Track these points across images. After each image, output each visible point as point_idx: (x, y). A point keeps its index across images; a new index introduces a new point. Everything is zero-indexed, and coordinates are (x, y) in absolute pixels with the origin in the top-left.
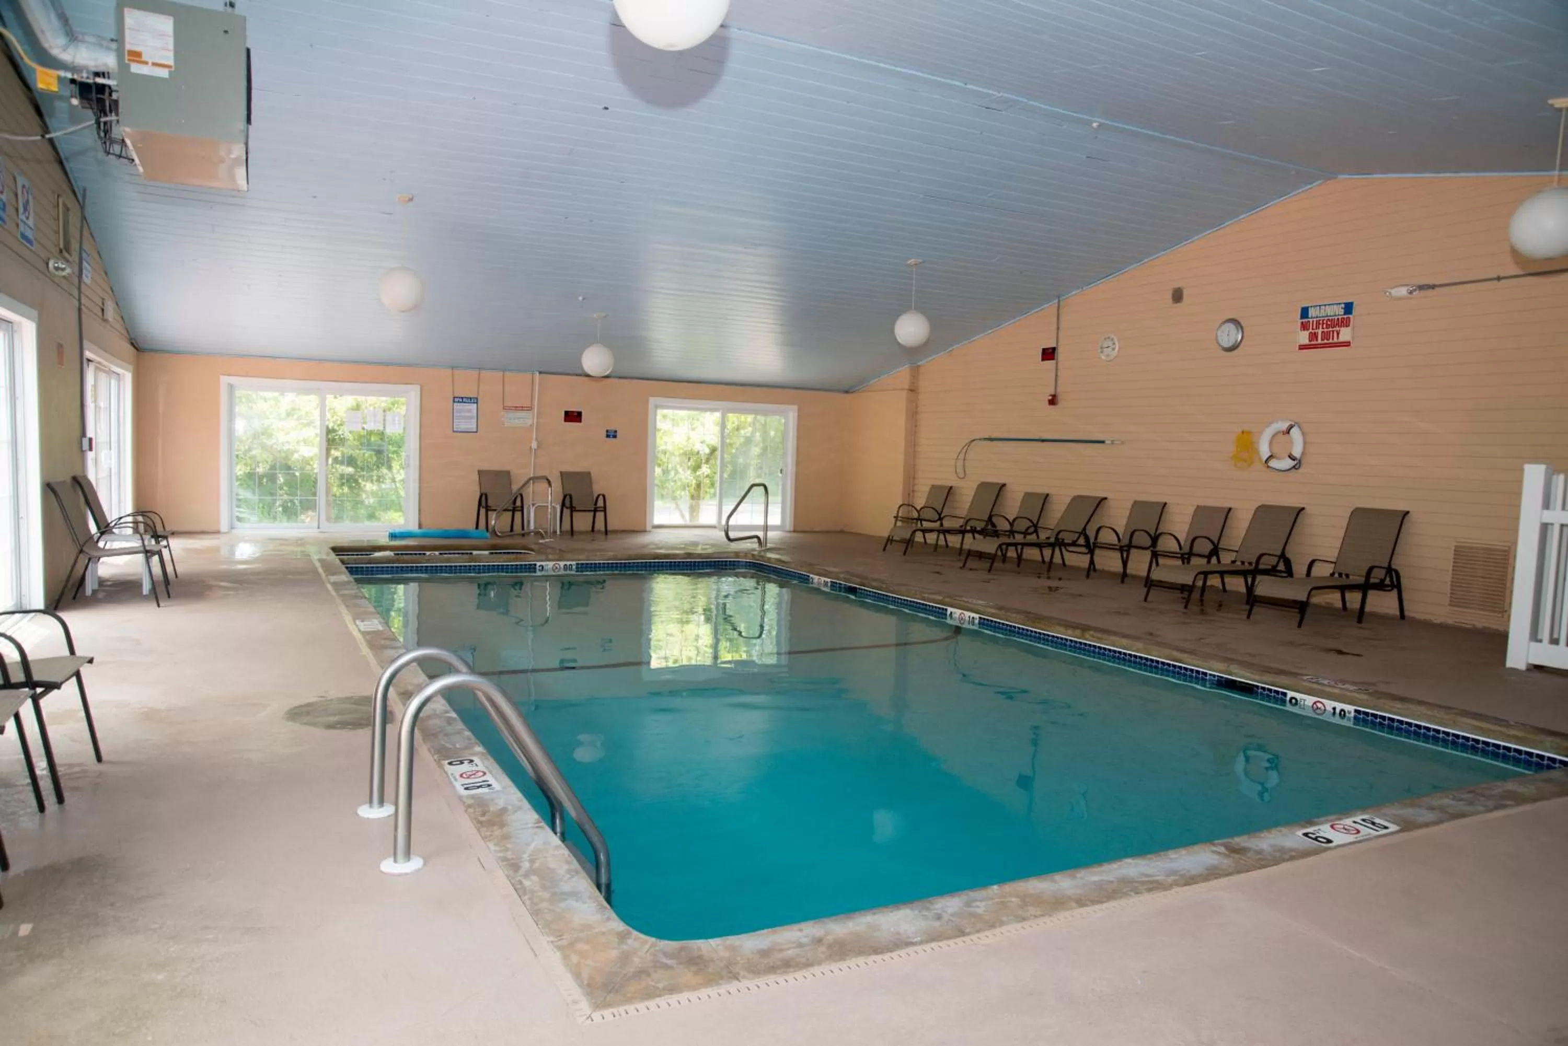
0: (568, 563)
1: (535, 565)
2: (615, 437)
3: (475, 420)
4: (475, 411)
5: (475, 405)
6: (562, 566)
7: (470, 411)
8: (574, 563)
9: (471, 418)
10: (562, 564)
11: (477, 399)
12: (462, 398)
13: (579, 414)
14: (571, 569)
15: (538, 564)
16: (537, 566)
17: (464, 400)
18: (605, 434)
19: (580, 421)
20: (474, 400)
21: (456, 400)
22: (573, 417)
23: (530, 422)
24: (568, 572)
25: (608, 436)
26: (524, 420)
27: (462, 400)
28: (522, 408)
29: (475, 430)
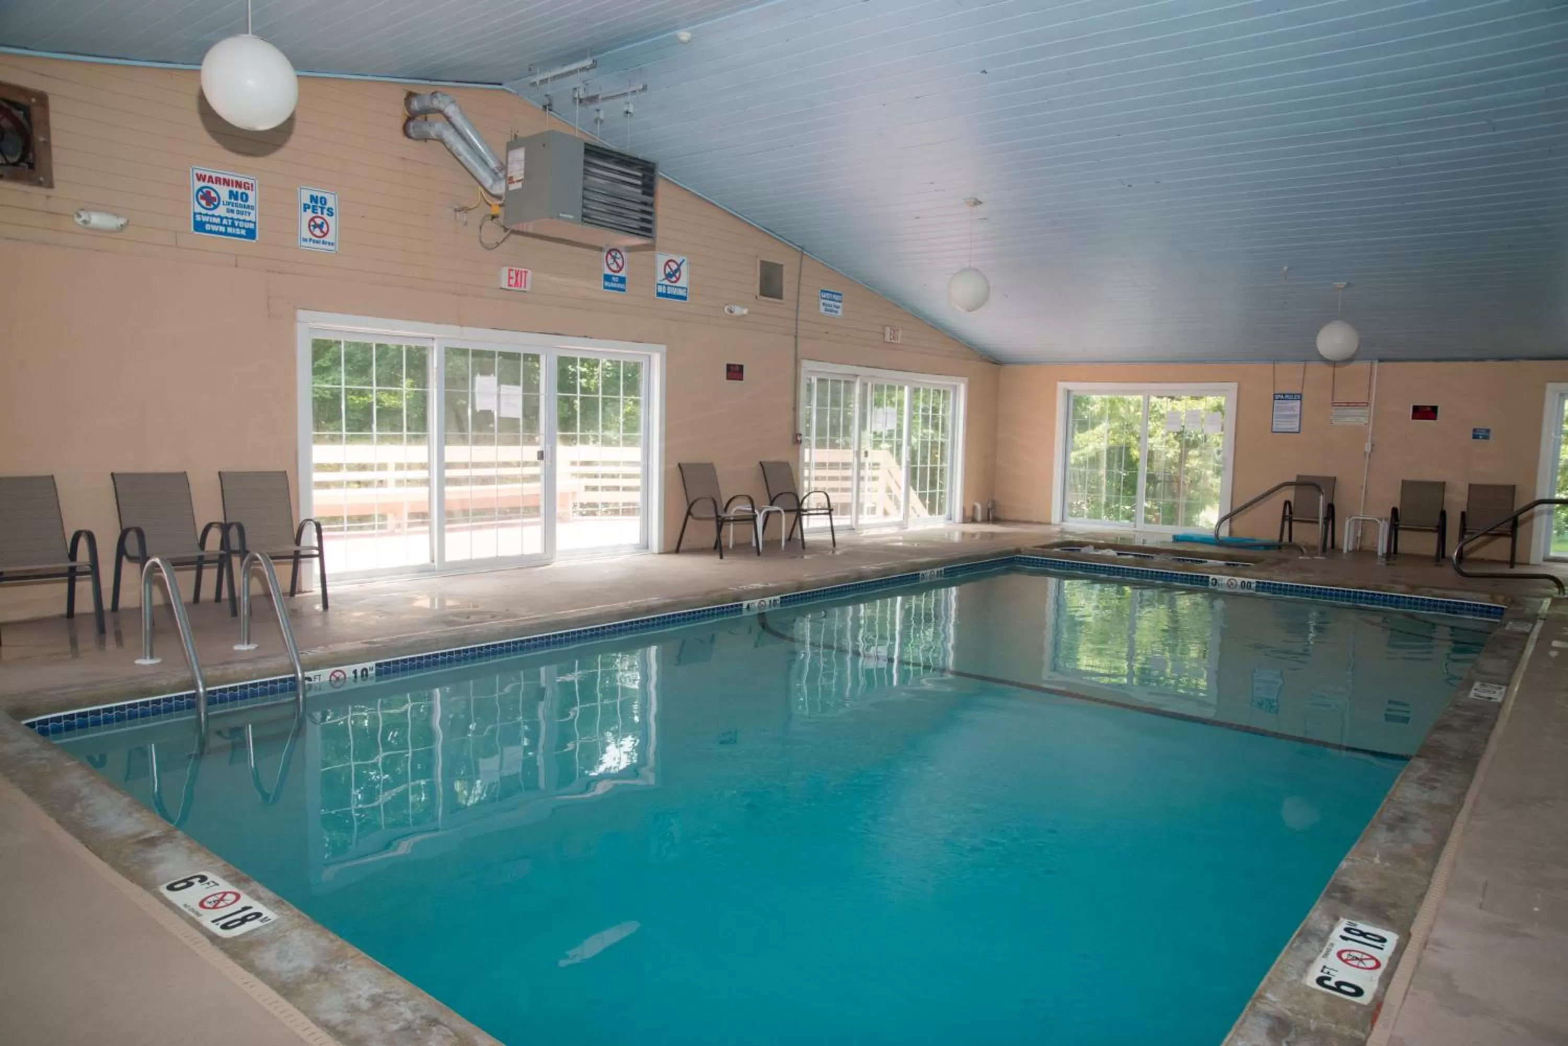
0: (1247, 580)
1: (1208, 577)
2: (1486, 437)
3: (1298, 419)
4: (1298, 409)
5: (1299, 401)
6: (1239, 583)
7: (1293, 408)
8: (1254, 581)
9: (1295, 416)
10: (1239, 580)
11: (1301, 395)
12: (1284, 395)
13: (1434, 409)
14: (1250, 588)
15: (1212, 577)
16: (1210, 580)
17: (1286, 396)
18: (1471, 434)
19: (1434, 418)
20: (1298, 397)
21: (1277, 397)
22: (1425, 413)
23: (1364, 420)
24: (1246, 591)
25: (1475, 437)
26: (1357, 418)
27: (1284, 397)
28: (1356, 405)
29: (1297, 430)
